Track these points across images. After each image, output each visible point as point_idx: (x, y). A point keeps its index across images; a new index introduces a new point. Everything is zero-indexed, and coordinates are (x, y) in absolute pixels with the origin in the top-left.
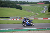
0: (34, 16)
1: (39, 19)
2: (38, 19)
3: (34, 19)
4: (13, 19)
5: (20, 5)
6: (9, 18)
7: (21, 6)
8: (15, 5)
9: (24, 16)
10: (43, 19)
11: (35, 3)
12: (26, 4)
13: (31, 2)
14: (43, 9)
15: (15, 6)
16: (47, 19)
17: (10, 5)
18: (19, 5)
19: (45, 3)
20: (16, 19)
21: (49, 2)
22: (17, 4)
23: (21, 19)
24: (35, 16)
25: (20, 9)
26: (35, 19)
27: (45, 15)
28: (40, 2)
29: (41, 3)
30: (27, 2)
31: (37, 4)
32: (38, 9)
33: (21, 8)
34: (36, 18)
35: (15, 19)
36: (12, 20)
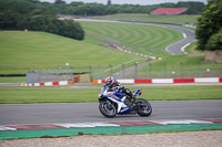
0: (133, 68)
1: (154, 81)
2: (150, 81)
3: (132, 81)
4: (42, 84)
5: (75, 20)
6: (24, 75)
7: (78, 24)
8: (50, 18)
9: (90, 67)
10: (171, 81)
11: (140, 12)
12: (100, 14)
13: (126, 6)
14: (176, 36)
15: (51, 24)
16: (192, 81)
17: (29, 19)
18: (68, 18)
19: (185, 9)
20: (56, 83)
21: (202, 4)
22: (63, 13)
23: (76, 80)
24: (139, 68)
25: (73, 37)
26: (136, 81)
27: (181, 64)
28: (162, 5)
29: (167, 11)
30: (106, 7)
31: (148, 13)
32: (154, 36)
33: (78, 34)
34: (141, 75)
35: (49, 84)
36: (37, 84)
